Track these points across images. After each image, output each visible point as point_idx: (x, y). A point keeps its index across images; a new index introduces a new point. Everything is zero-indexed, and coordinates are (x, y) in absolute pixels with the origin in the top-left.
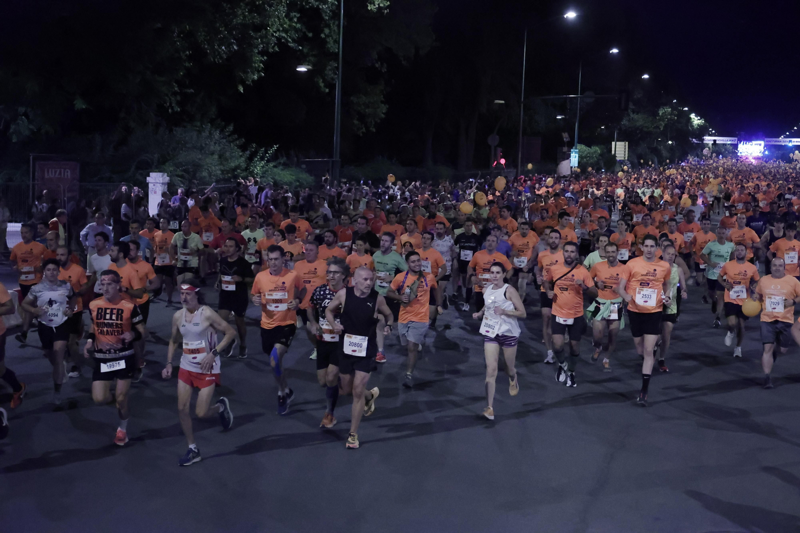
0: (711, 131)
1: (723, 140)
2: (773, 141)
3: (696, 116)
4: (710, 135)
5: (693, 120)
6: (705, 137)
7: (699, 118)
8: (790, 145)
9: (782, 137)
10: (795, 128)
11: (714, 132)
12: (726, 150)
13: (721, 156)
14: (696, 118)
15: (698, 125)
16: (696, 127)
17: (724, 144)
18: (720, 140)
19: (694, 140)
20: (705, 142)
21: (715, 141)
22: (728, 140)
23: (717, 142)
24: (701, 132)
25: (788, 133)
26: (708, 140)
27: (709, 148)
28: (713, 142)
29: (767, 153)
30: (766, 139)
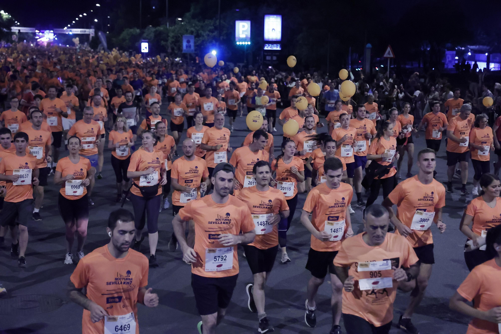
0: (17, 23)
1: (25, 30)
2: (60, 31)
3: (5, 12)
4: (16, 26)
5: (2, 15)
6: (12, 28)
7: (7, 14)
8: (71, 33)
9: (66, 28)
10: (74, 22)
11: (18, 24)
12: (28, 36)
13: (25, 41)
14: (4, 14)
15: (7, 19)
16: (5, 20)
17: (26, 33)
18: (23, 30)
19: (4, 29)
20: (12, 31)
21: (19, 30)
22: (28, 30)
23: (21, 31)
24: (9, 23)
25: (69, 26)
26: (15, 29)
27: (16, 35)
28: (17, 31)
29: (56, 39)
30: (55, 29)
